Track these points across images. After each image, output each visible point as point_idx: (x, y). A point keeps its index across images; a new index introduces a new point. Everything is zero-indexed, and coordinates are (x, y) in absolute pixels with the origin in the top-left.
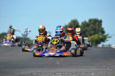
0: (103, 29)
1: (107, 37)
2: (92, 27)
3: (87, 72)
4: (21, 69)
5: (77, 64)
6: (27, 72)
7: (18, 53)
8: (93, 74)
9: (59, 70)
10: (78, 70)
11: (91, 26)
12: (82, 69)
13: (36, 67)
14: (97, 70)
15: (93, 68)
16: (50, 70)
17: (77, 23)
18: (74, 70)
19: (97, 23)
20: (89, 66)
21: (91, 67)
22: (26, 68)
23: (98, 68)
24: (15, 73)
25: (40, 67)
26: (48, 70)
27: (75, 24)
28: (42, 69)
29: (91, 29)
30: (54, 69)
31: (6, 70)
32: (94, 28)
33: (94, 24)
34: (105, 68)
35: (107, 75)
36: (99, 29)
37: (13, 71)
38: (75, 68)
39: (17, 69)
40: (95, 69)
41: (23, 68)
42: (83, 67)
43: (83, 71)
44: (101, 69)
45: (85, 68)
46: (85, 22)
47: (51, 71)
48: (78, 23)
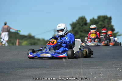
0: (112, 26)
1: (117, 35)
2: (101, 25)
3: (96, 73)
4: (26, 70)
5: (85, 64)
6: (32, 73)
7: (23, 53)
8: (102, 75)
9: (66, 71)
10: (86, 70)
11: (100, 23)
12: (90, 70)
13: (42, 68)
14: (106, 70)
15: (102, 68)
16: (56, 70)
17: (84, 20)
18: (82, 71)
19: (106, 20)
20: (97, 66)
21: (100, 67)
22: (30, 68)
23: (107, 68)
24: (19, 74)
25: (46, 67)
26: (54, 70)
27: (82, 21)
28: (47, 70)
29: (100, 26)
30: (61, 69)
31: (10, 70)
32: (103, 26)
33: (103, 21)
34: (115, 68)
35: (117, 76)
36: (108, 26)
37: (17, 72)
38: (83, 68)
39: (21, 69)
40: (104, 69)
41: (27, 69)
42: (92, 67)
43: (91, 72)
44: (110, 70)
45: (94, 68)
46: (93, 19)
47: (57, 72)
48: (86, 21)
